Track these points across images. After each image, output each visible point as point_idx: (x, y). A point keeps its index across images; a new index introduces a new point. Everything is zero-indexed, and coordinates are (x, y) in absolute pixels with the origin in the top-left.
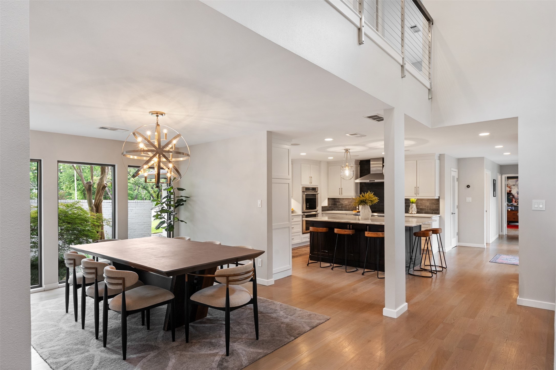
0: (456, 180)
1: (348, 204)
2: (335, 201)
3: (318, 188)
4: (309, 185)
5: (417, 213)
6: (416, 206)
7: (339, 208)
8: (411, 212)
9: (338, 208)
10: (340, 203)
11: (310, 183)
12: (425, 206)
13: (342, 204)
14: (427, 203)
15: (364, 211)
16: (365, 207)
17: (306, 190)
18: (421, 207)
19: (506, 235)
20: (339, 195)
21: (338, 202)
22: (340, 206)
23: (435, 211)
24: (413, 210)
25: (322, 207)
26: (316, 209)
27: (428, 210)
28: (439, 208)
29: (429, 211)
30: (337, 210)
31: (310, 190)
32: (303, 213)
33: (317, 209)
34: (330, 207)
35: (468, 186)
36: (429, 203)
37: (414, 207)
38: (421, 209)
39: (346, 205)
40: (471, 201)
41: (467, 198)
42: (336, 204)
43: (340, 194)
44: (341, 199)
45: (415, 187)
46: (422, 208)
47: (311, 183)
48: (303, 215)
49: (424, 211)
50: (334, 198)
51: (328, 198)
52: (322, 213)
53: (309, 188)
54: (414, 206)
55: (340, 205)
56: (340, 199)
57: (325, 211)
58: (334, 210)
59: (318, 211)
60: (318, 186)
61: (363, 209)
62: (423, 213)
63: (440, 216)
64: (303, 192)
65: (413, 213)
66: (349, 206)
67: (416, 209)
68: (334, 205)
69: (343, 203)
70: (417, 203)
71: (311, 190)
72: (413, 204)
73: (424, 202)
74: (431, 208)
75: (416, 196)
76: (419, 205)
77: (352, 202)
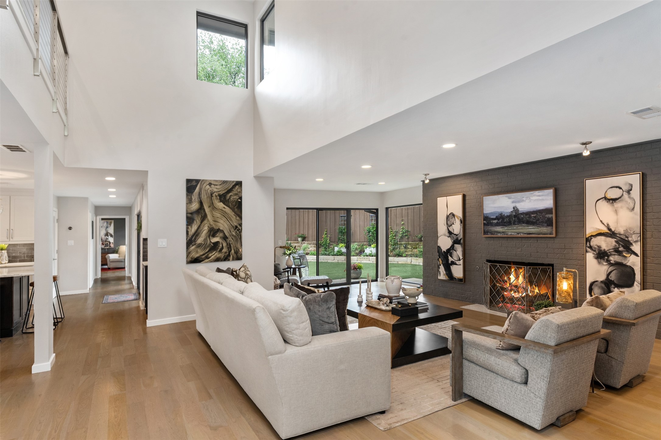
0: (56, 221)
5: (8, 263)
6: (8, 253)
12: (20, 253)
14: (23, 249)
18: (14, 255)
19: (100, 279)
24: (3, 259)
27: (25, 258)
29: (26, 258)
35: (70, 228)
36: (27, 249)
37: (5, 255)
38: (15, 257)
40: (73, 245)
41: (68, 241)
45: (8, 230)
46: (16, 255)
49: (18, 259)
54: (4, 253)
62: (17, 262)
65: (3, 262)
67: (7, 257)
70: (8, 249)
72: (3, 251)
73: (19, 247)
74: (28, 254)
75: (9, 240)
76: (11, 252)
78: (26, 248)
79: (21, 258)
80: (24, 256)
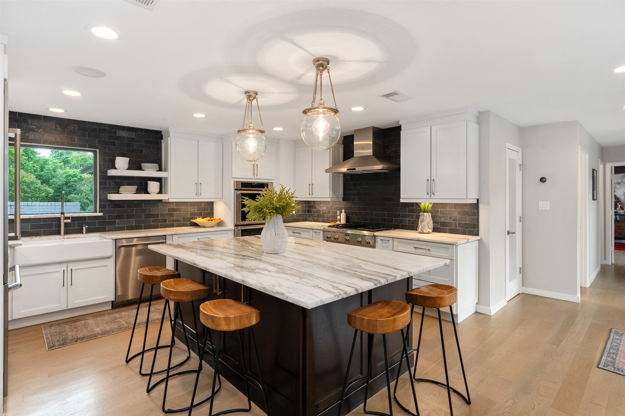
0: (517, 168)
1: (327, 212)
2: (309, 206)
3: (272, 183)
4: (253, 179)
5: (433, 232)
6: (433, 217)
7: (314, 217)
8: (421, 230)
10: (316, 209)
11: (254, 175)
12: (450, 218)
13: (319, 211)
14: (454, 211)
17: (242, 187)
18: (443, 220)
19: (613, 266)
20: (309, 196)
22: (316, 215)
23: (470, 229)
24: (425, 226)
27: (456, 227)
28: (477, 224)
29: (458, 228)
30: (311, 221)
31: (252, 186)
32: (236, 226)
34: (300, 216)
35: (543, 180)
36: (459, 212)
37: (428, 220)
38: (444, 224)
39: (324, 213)
40: (548, 209)
41: (540, 202)
42: (311, 211)
43: (311, 194)
44: (317, 202)
45: (428, 180)
46: (445, 221)
47: (257, 175)
48: (236, 231)
49: (448, 228)
50: (308, 201)
53: (251, 183)
54: (427, 217)
55: (316, 213)
58: (308, 221)
60: (273, 180)
63: (478, 240)
64: (236, 190)
65: (425, 231)
66: (329, 215)
67: (431, 222)
68: (308, 212)
69: (320, 209)
70: (434, 211)
71: (256, 187)
72: (425, 214)
73: (448, 209)
74: (461, 221)
75: (430, 198)
76: (439, 216)
77: (333, 208)
78: (457, 210)
79: (452, 227)
80: (456, 224)
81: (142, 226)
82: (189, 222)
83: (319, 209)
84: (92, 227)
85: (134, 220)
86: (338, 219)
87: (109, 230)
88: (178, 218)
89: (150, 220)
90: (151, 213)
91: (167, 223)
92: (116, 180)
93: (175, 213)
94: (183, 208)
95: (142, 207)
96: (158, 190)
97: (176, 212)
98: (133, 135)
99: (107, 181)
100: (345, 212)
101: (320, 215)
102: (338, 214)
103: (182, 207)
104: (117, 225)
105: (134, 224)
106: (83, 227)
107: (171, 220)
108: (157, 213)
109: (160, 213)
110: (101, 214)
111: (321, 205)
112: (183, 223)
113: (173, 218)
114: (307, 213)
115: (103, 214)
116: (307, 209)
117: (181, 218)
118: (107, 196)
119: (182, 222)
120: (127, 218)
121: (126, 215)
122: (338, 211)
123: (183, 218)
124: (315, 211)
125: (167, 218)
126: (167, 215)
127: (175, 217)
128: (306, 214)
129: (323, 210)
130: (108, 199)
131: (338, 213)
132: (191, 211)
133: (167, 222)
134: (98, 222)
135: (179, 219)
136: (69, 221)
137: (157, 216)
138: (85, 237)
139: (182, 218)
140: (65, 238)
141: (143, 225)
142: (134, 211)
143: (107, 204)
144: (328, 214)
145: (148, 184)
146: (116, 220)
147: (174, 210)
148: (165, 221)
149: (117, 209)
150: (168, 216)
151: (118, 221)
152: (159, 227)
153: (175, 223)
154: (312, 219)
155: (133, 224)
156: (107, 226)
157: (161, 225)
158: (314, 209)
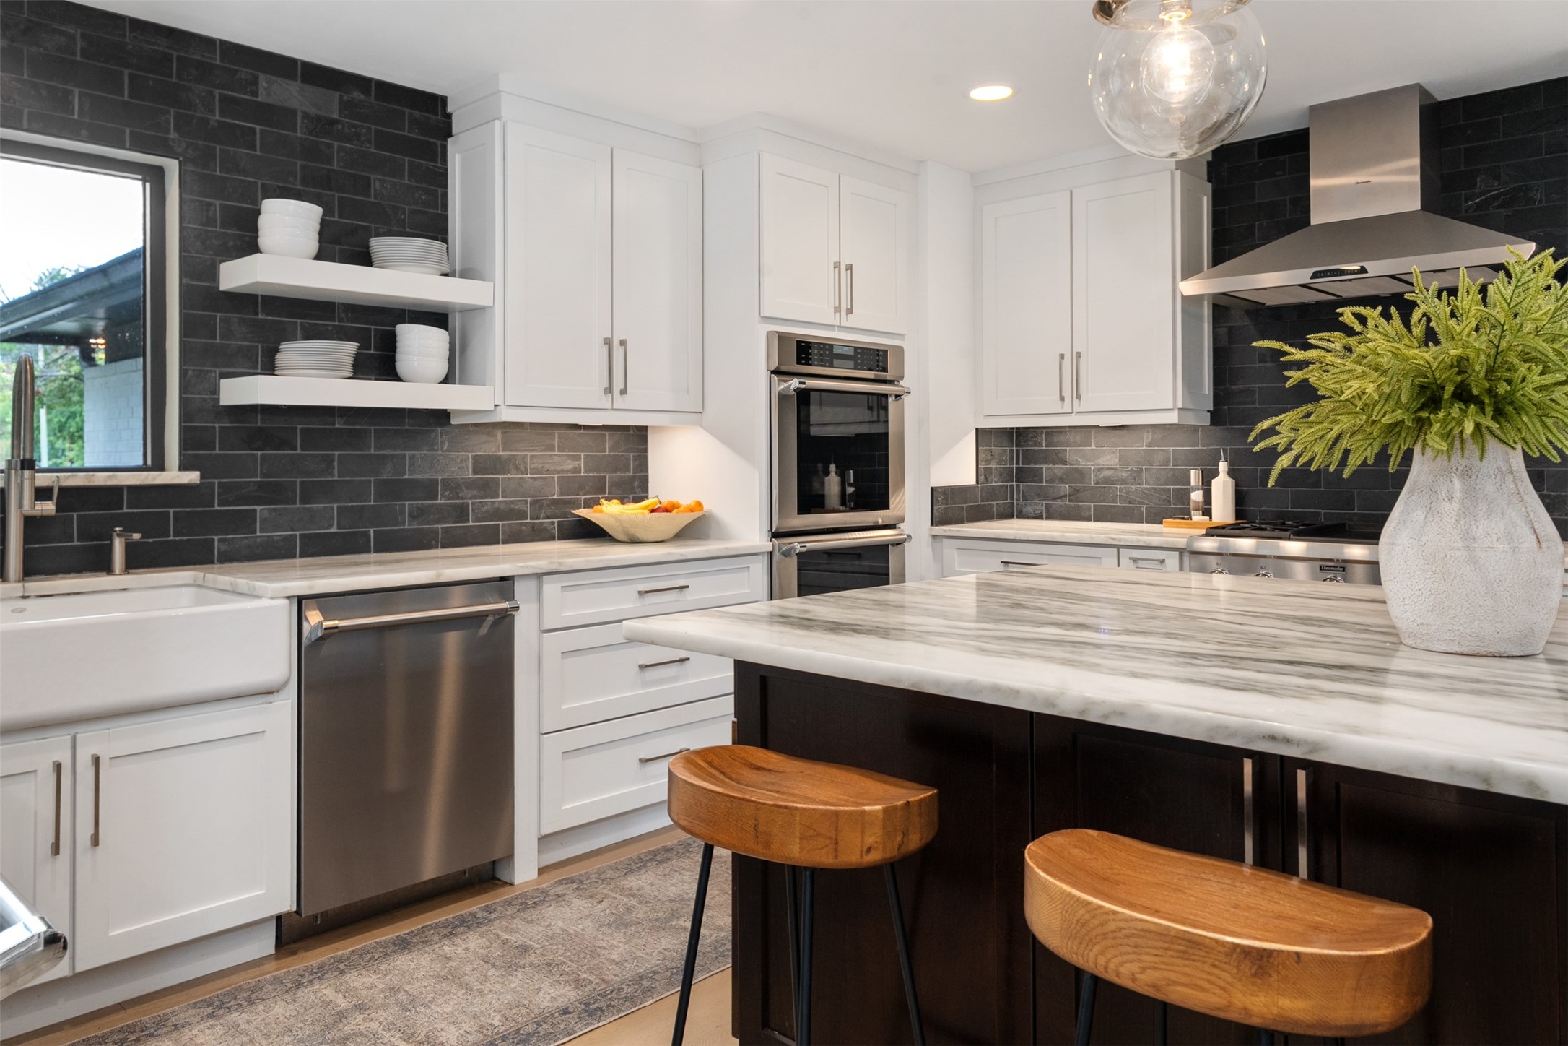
1: (1125, 474)
2: (1025, 449)
3: (900, 350)
4: (831, 327)
7: (1055, 499)
9: (1046, 497)
10: (1065, 463)
11: (838, 309)
13: (1081, 474)
15: (1468, 537)
16: (1466, 475)
17: (799, 362)
20: (1057, 405)
21: (1047, 457)
22: (1065, 488)
25: (932, 489)
26: (885, 506)
30: (1039, 517)
31: (836, 362)
32: (776, 535)
33: (891, 506)
34: (991, 494)
39: (1108, 481)
42: (1036, 476)
43: (1068, 399)
44: (1071, 437)
47: (850, 311)
48: (777, 556)
50: (1021, 431)
51: (977, 429)
52: (934, 537)
53: (831, 346)
55: (1062, 480)
56: (1062, 438)
57: (959, 521)
58: (1022, 516)
59: (902, 520)
60: (901, 336)
61: (1450, 509)
64: (776, 372)
66: (1134, 487)
68: (1017, 480)
69: (1083, 464)
71: (851, 364)
77: (1160, 457)
81: (367, 534)
82: (556, 520)
83: (1078, 463)
84: (151, 540)
85: (335, 506)
86: (1195, 502)
87: (229, 557)
88: (512, 502)
89: (403, 512)
90: (406, 477)
91: (471, 524)
92: (257, 314)
93: (500, 477)
94: (531, 455)
95: (369, 448)
96: (442, 368)
97: (504, 474)
98: (329, 104)
99: (219, 315)
100: (1231, 473)
101: (1085, 489)
102: (1193, 483)
103: (529, 454)
104: (258, 534)
105: (334, 529)
106: (111, 539)
107: (485, 509)
108: (427, 476)
109: (440, 478)
110: (192, 477)
111: (1093, 447)
112: (533, 527)
113: (493, 503)
114: (1014, 483)
115: (202, 477)
116: (1015, 466)
117: (526, 501)
118: (215, 391)
119: (529, 520)
120: (303, 501)
121: (302, 483)
122: (1192, 472)
123: (533, 503)
124: (1056, 471)
125: (470, 501)
126: (471, 485)
127: (500, 499)
128: (1012, 486)
129: (1100, 470)
130: (223, 402)
131: (1195, 477)
132: (562, 471)
133: (468, 521)
134: (174, 512)
135: (517, 507)
136: (48, 507)
137: (430, 489)
138: (125, 589)
139: (529, 499)
140: (28, 597)
141: (372, 530)
142: (336, 464)
143: (217, 425)
144: (1127, 484)
145: (398, 338)
146: (258, 508)
147: (496, 464)
148: (462, 512)
149: (259, 453)
150: (475, 492)
151: (266, 514)
152: (437, 542)
153: (500, 523)
154: (1044, 508)
155: (331, 526)
156: (216, 538)
157: (445, 530)
158: (1054, 463)
